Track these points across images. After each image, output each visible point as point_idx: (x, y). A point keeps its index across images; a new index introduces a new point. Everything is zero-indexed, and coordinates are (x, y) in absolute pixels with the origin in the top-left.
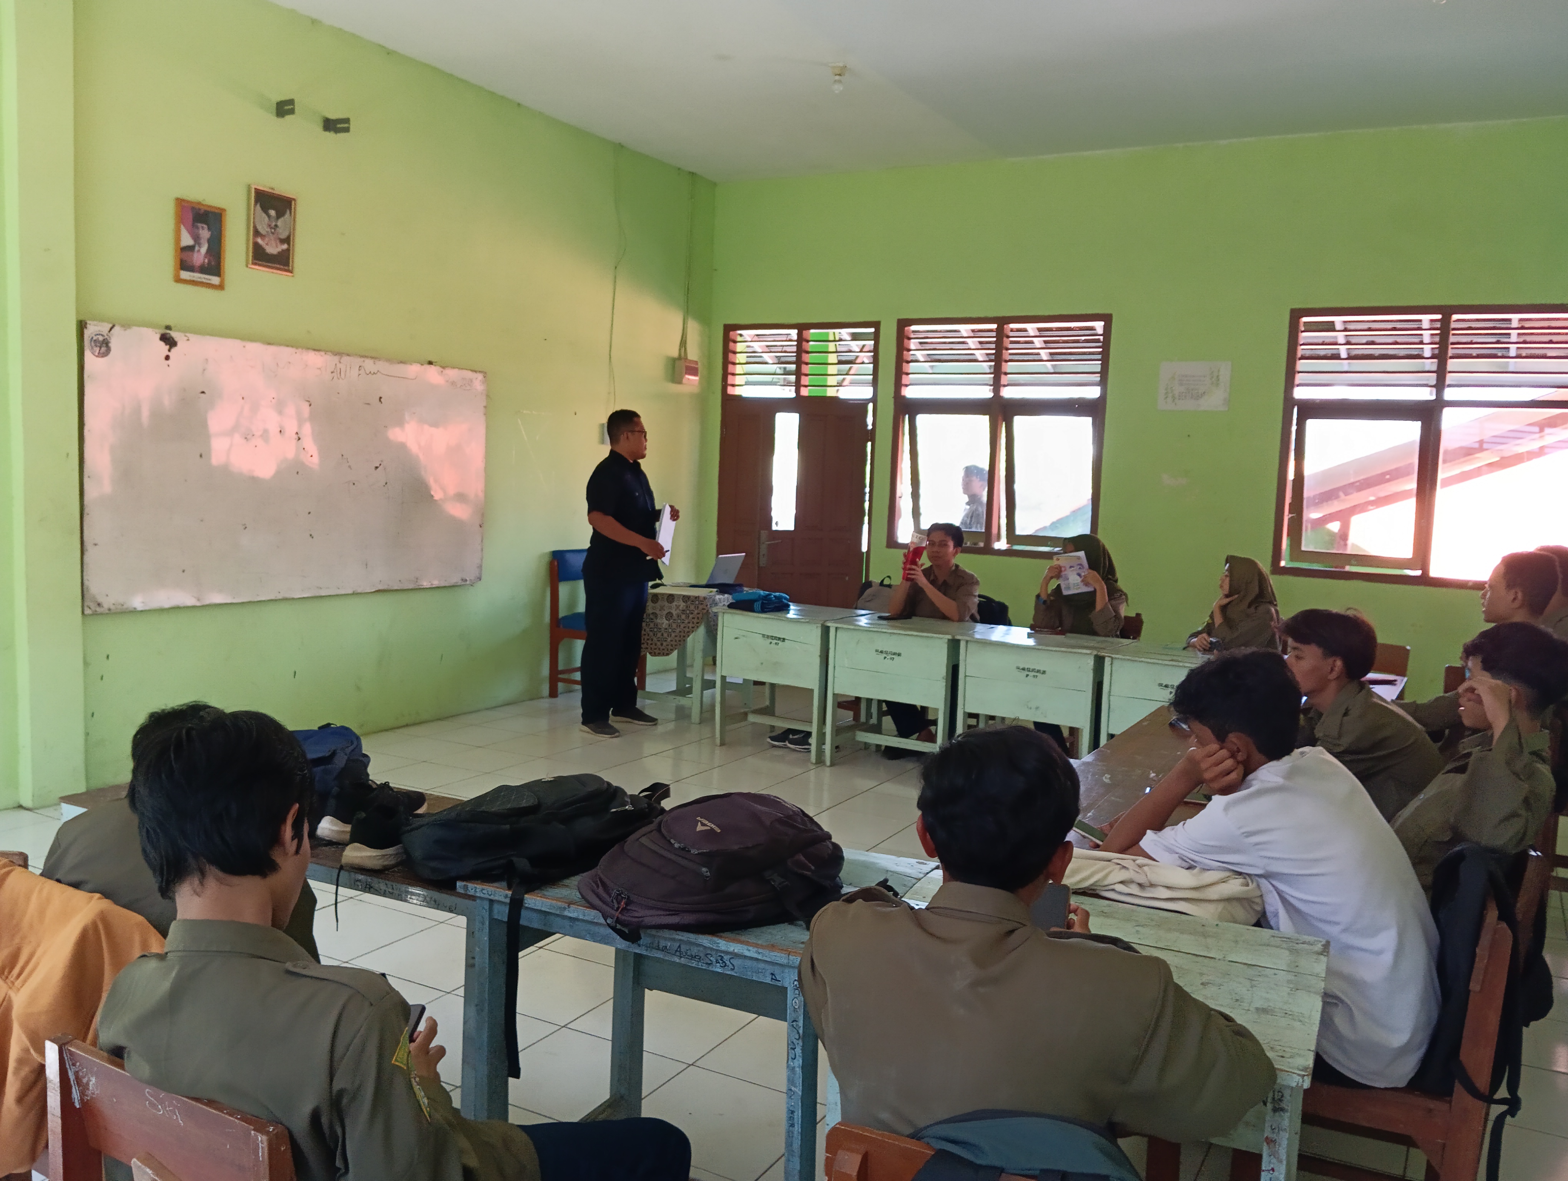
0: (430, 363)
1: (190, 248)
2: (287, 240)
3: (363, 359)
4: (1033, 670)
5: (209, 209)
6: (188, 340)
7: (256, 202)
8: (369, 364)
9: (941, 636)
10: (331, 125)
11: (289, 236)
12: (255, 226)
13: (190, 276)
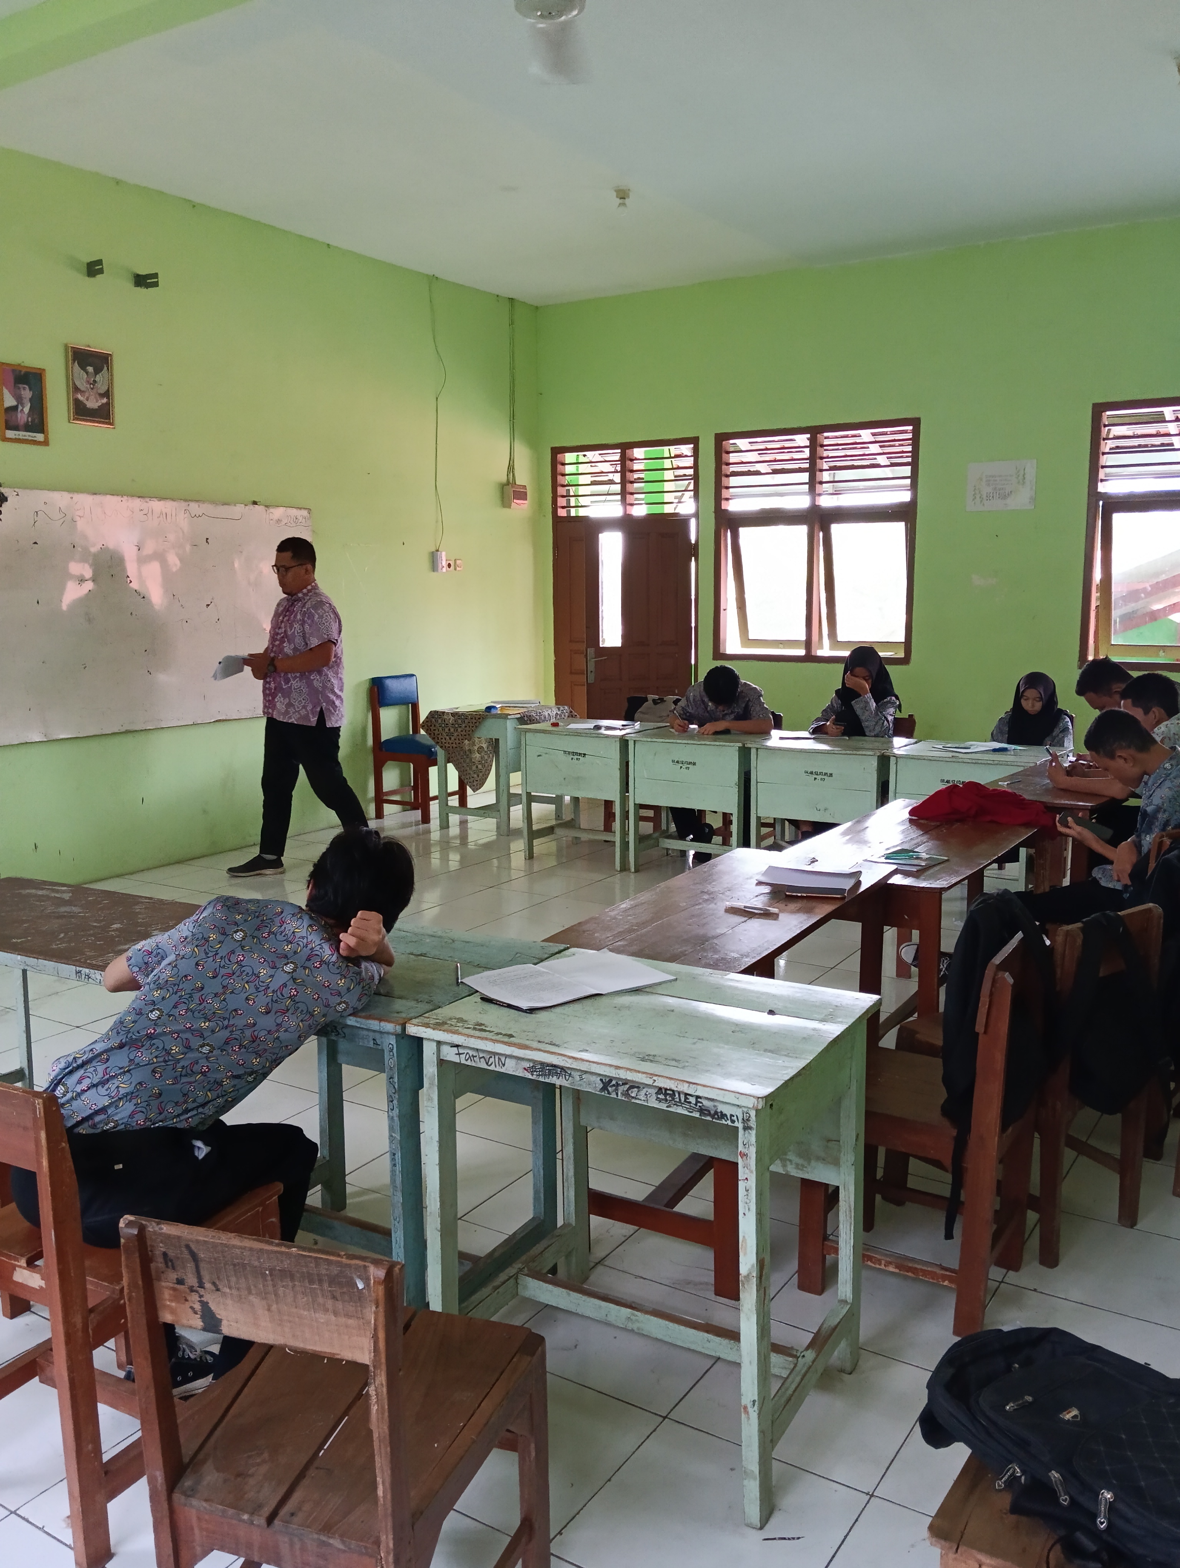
0: (255, 503)
1: (14, 409)
2: (107, 394)
3: (187, 503)
4: (821, 773)
5: (28, 370)
6: (18, 495)
7: (74, 361)
8: (194, 506)
9: (732, 744)
10: (143, 281)
11: (108, 390)
12: (74, 384)
13: (15, 435)
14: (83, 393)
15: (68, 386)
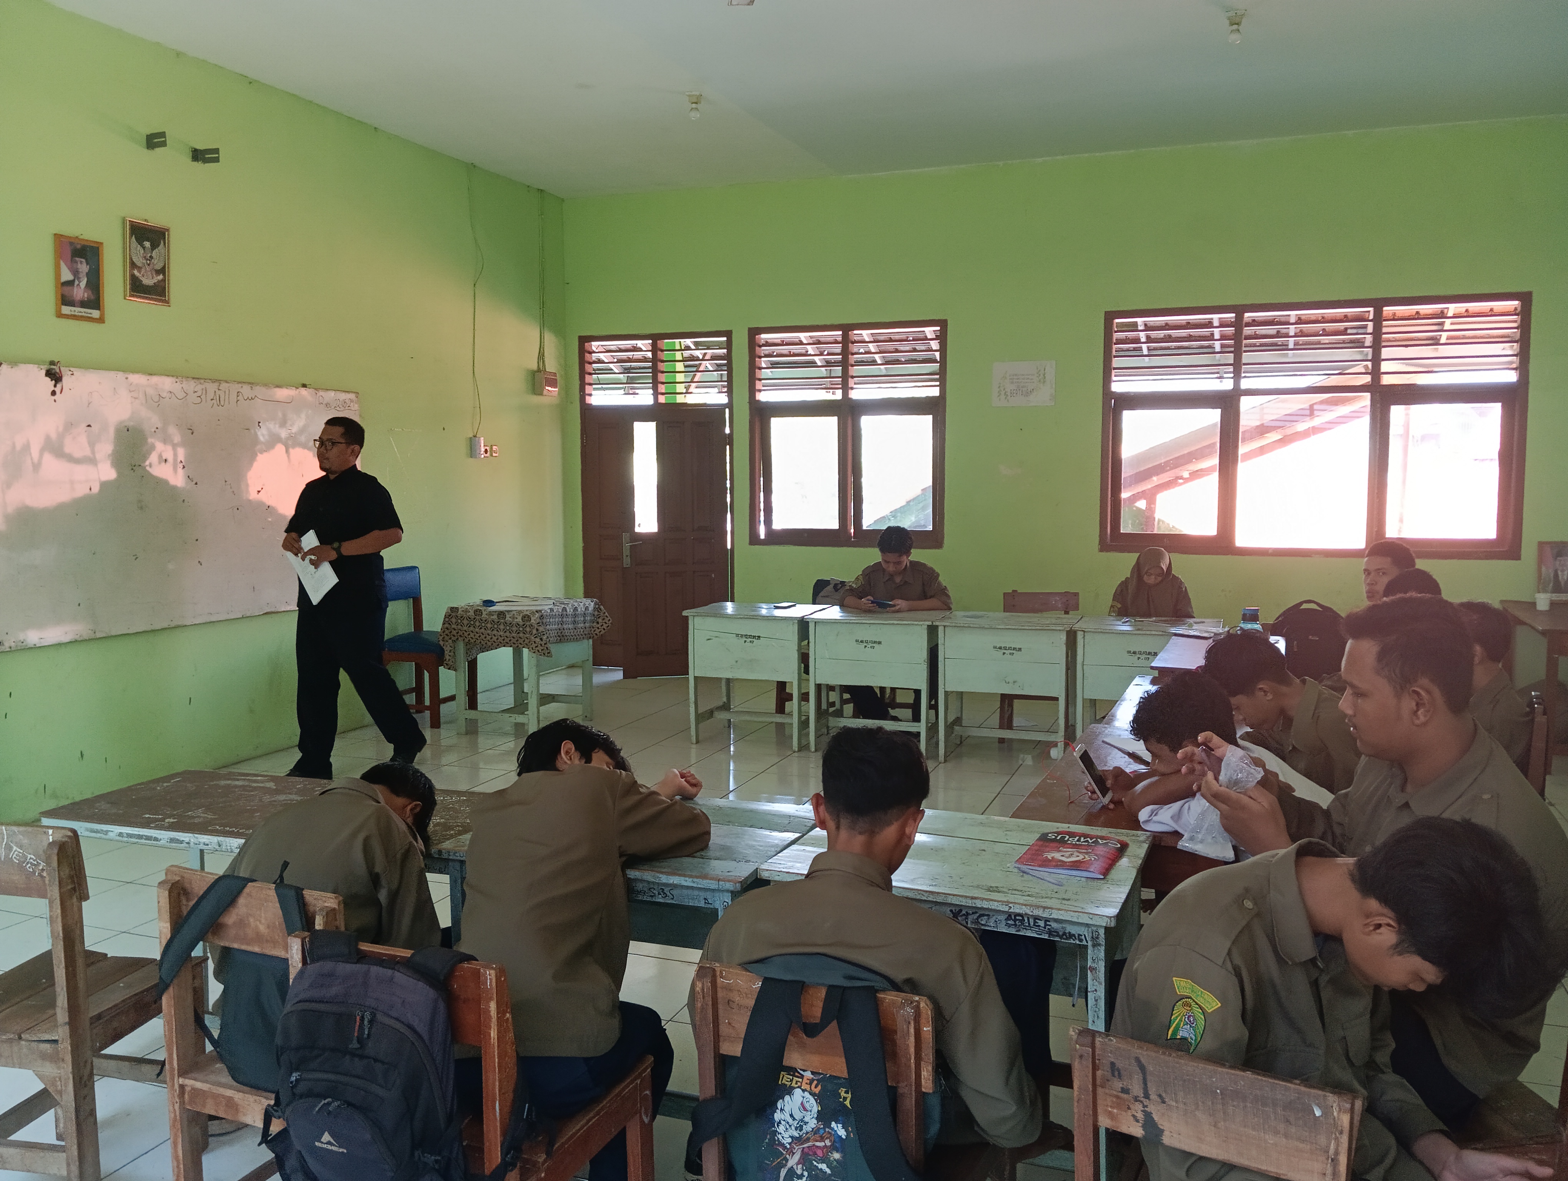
0: (304, 386)
1: (70, 283)
2: (162, 271)
3: (240, 385)
5: (86, 243)
6: (72, 375)
7: (131, 234)
8: (246, 390)
10: (199, 156)
11: (164, 267)
12: (131, 259)
13: (71, 311)
14: (139, 269)
15: (124, 261)
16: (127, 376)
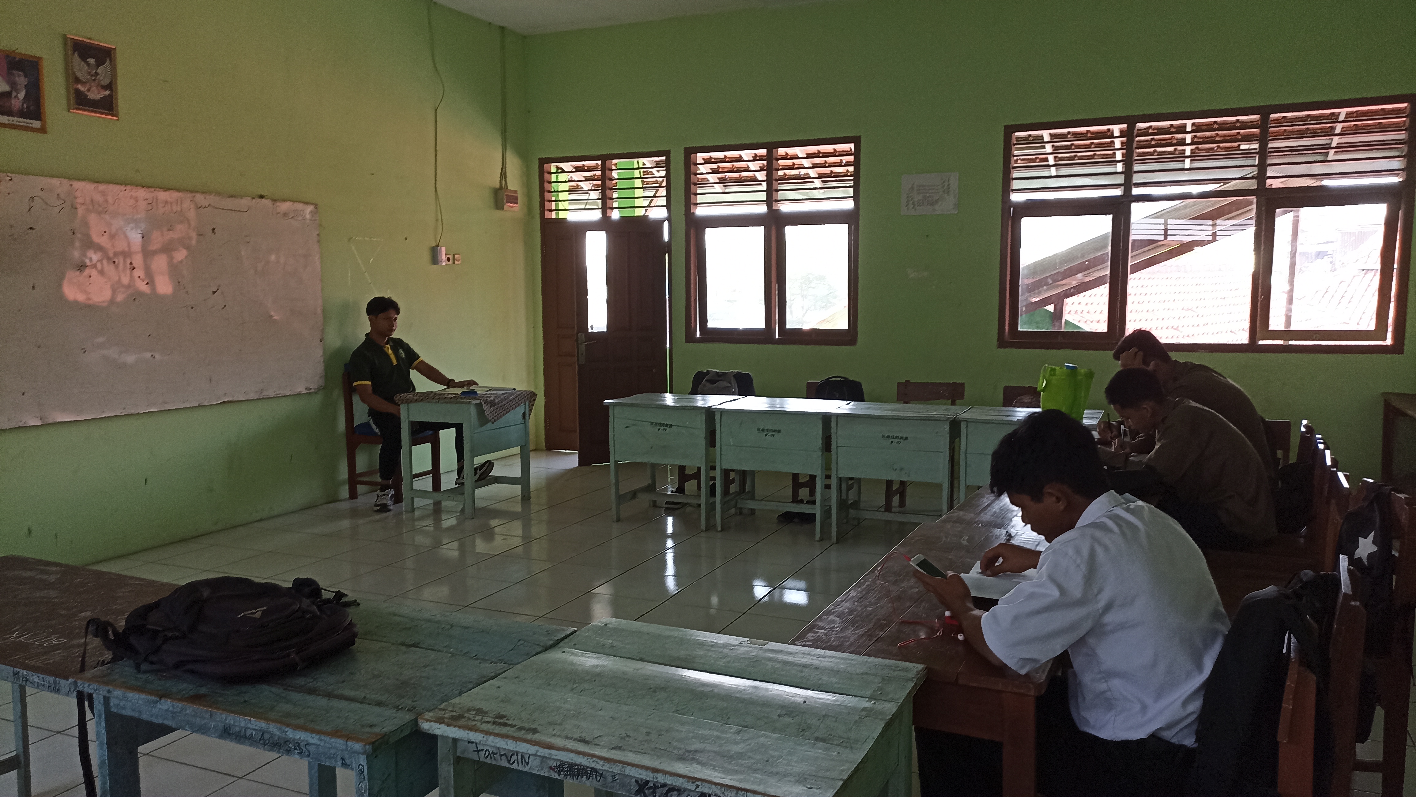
0: (262, 197)
1: (7, 94)
2: (109, 86)
3: (193, 195)
5: (24, 57)
6: (11, 180)
7: (73, 52)
8: (200, 198)
11: (111, 83)
12: (74, 74)
13: (9, 120)
14: (83, 83)
16: (71, 183)
